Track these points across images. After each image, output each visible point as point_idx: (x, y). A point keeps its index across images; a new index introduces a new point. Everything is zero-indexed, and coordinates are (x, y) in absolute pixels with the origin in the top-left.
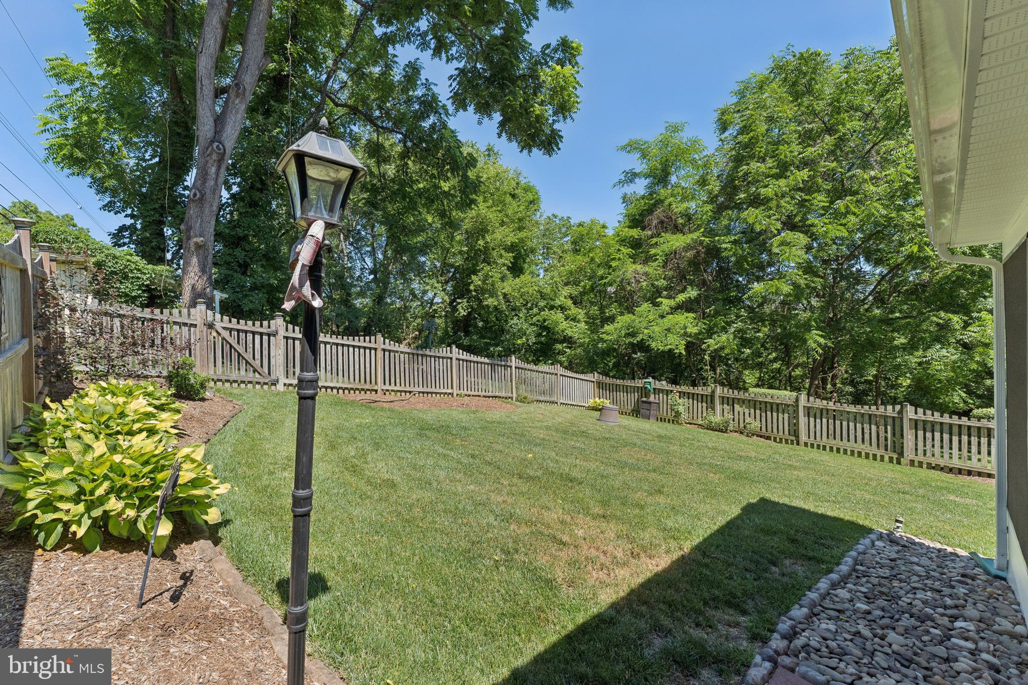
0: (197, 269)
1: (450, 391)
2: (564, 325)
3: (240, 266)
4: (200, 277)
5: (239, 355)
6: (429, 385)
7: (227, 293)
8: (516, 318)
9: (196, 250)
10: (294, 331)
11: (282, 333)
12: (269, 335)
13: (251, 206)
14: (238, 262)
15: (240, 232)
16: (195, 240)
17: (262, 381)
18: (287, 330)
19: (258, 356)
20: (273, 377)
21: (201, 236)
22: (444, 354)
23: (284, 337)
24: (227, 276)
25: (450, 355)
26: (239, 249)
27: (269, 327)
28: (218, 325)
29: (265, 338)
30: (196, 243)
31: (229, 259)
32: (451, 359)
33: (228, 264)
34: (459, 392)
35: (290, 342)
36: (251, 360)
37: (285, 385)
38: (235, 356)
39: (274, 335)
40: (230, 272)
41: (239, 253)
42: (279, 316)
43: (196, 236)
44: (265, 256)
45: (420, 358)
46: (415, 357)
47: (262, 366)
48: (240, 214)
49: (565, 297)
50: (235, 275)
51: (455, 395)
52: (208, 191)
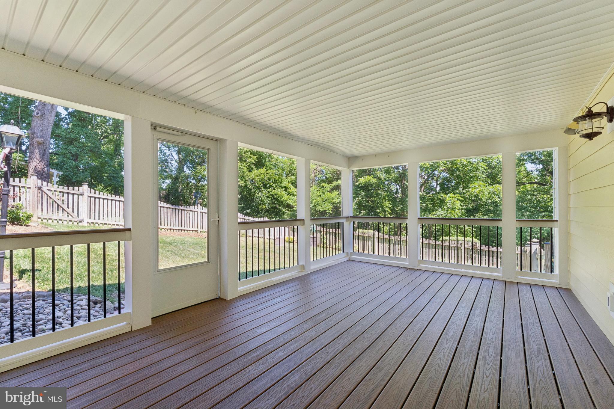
0: (38, 157)
1: (196, 229)
2: (286, 198)
3: (73, 155)
4: (40, 161)
5: (58, 205)
6: (183, 226)
7: (62, 171)
8: (260, 193)
9: (38, 146)
10: (95, 193)
11: (87, 194)
12: (78, 195)
13: (80, 120)
14: (71, 153)
15: (72, 136)
16: (38, 139)
17: (73, 220)
18: (90, 192)
19: (71, 206)
20: (81, 218)
21: (41, 138)
22: (193, 209)
23: (88, 196)
24: (62, 162)
25: (197, 210)
26: (72, 146)
27: (78, 190)
28: (45, 188)
29: (76, 197)
30: (38, 142)
31: (65, 151)
32: (197, 212)
33: (65, 154)
34: (202, 230)
35: (93, 199)
36: (66, 208)
37: (88, 223)
38: (55, 206)
39: (82, 195)
40: (66, 159)
41: (72, 148)
42: (85, 185)
43: (38, 137)
44: (91, 151)
45: (177, 211)
46: (174, 210)
47: (73, 212)
48: (73, 125)
49: (289, 182)
50: (69, 161)
51: (199, 232)
52: (46, 112)
